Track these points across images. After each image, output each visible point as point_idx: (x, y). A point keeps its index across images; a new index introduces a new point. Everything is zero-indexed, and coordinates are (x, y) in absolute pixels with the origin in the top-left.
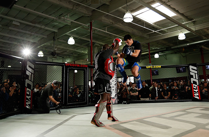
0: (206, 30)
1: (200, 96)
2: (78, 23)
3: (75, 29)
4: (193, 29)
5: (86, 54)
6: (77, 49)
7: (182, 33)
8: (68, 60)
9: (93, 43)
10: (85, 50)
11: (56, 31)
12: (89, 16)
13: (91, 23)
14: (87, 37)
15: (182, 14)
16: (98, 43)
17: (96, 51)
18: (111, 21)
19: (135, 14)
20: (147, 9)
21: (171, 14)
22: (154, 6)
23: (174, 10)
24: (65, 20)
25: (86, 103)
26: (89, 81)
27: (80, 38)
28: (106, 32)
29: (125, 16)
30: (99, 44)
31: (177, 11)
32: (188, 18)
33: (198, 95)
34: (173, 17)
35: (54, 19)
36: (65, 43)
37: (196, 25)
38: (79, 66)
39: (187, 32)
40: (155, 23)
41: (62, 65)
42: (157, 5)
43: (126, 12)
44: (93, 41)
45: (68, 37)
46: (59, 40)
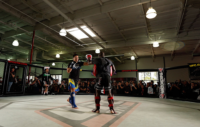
0: (113, 49)
1: (104, 92)
2: (23, 30)
3: (20, 34)
4: (105, 47)
5: (27, 55)
6: (20, 50)
7: (98, 49)
8: (11, 58)
9: (34, 47)
10: (26, 51)
11: (3, 33)
12: (33, 26)
13: (34, 32)
14: (29, 42)
15: (100, 36)
16: (38, 47)
17: (35, 53)
18: (50, 33)
19: (68, 30)
20: (77, 28)
21: (93, 35)
22: (82, 27)
23: (95, 32)
24: (12, 26)
25: (23, 93)
26: (27, 75)
27: (23, 41)
28: (45, 40)
29: (61, 31)
30: (39, 49)
31: (97, 34)
32: (103, 40)
33: (103, 91)
34: (94, 37)
35: (2, 23)
36: (9, 44)
37: (107, 45)
38: (20, 63)
39: (102, 48)
40: (81, 40)
41: (5, 61)
42: (84, 27)
43: (62, 28)
44: (34, 46)
45: (14, 40)
46: (5, 41)
